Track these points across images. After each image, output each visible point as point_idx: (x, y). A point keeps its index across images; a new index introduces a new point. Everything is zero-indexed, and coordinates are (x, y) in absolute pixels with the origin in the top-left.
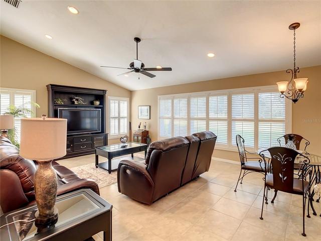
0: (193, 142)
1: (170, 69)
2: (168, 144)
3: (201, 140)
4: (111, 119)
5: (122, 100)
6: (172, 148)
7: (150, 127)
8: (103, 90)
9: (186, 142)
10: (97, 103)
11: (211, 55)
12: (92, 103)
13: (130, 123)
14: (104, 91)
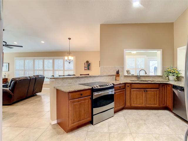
0: (32, 78)
1: (22, 47)
2: (20, 79)
3: (36, 78)
6: (21, 80)
9: (29, 78)
11: (43, 42)
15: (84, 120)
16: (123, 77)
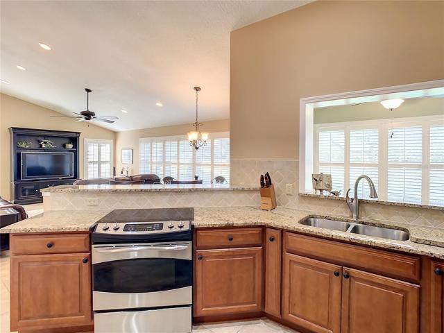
4: (89, 164)
5: (104, 143)
7: (132, 172)
8: (76, 133)
10: (70, 146)
12: (64, 146)
13: (114, 168)
14: (78, 133)
15: (73, 317)
16: (296, 199)
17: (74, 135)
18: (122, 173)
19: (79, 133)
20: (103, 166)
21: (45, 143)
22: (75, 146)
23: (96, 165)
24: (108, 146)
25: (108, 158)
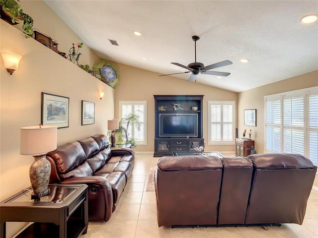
3: (255, 167)
4: (212, 125)
5: (226, 104)
7: (256, 136)
8: (200, 96)
10: (196, 108)
12: (191, 108)
13: (237, 130)
17: (198, 98)
18: (244, 135)
19: (203, 96)
20: (225, 126)
21: (177, 106)
22: (200, 108)
23: (219, 126)
24: (231, 107)
25: (231, 120)
